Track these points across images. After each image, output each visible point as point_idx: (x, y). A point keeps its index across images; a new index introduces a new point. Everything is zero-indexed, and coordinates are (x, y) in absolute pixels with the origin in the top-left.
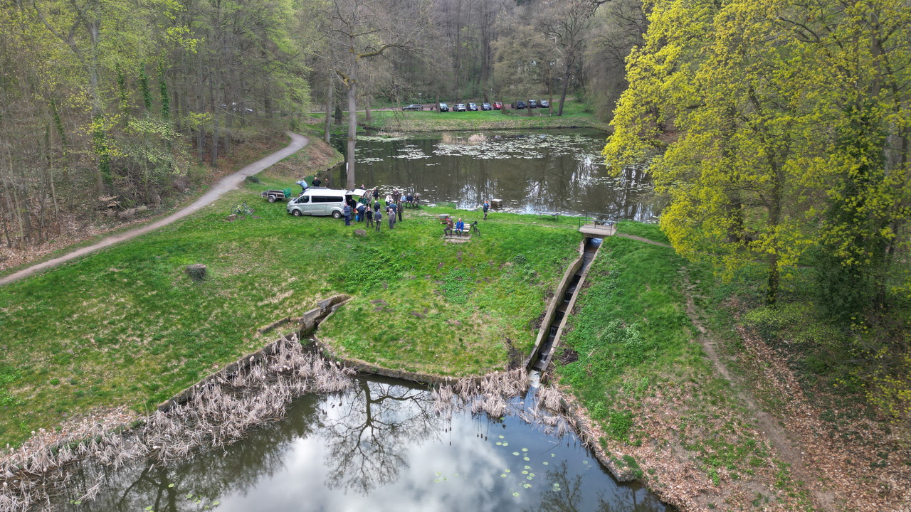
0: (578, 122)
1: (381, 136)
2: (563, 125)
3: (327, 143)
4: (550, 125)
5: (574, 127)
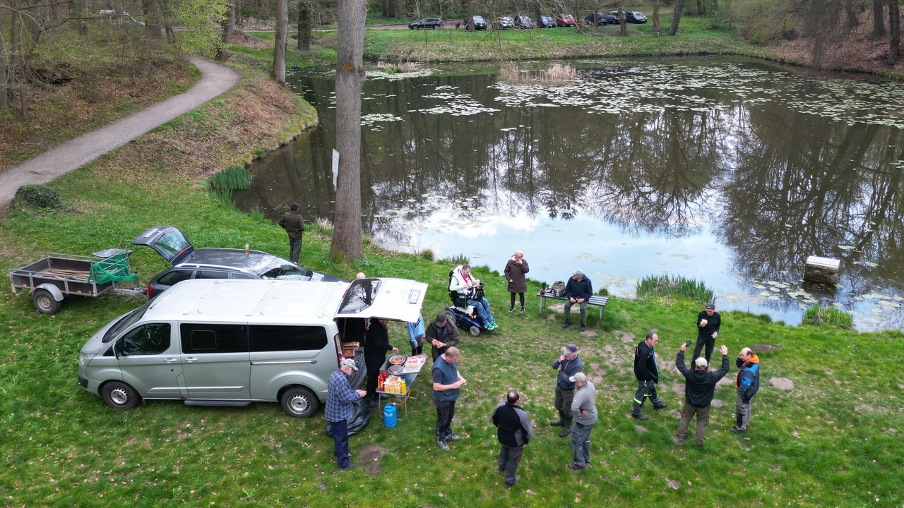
0: (708, 45)
1: (382, 70)
2: (685, 50)
3: (280, 82)
4: (665, 50)
5: (704, 54)
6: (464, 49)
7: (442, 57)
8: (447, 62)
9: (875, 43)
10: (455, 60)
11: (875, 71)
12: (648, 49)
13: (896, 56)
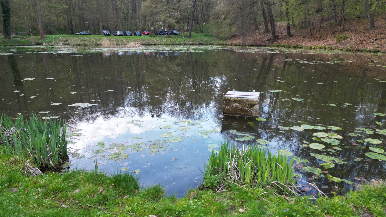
0: (203, 41)
4: (185, 43)
6: (94, 40)
7: (82, 43)
8: (85, 45)
9: (266, 35)
10: (88, 44)
11: (267, 45)
12: (178, 42)
13: (274, 38)
